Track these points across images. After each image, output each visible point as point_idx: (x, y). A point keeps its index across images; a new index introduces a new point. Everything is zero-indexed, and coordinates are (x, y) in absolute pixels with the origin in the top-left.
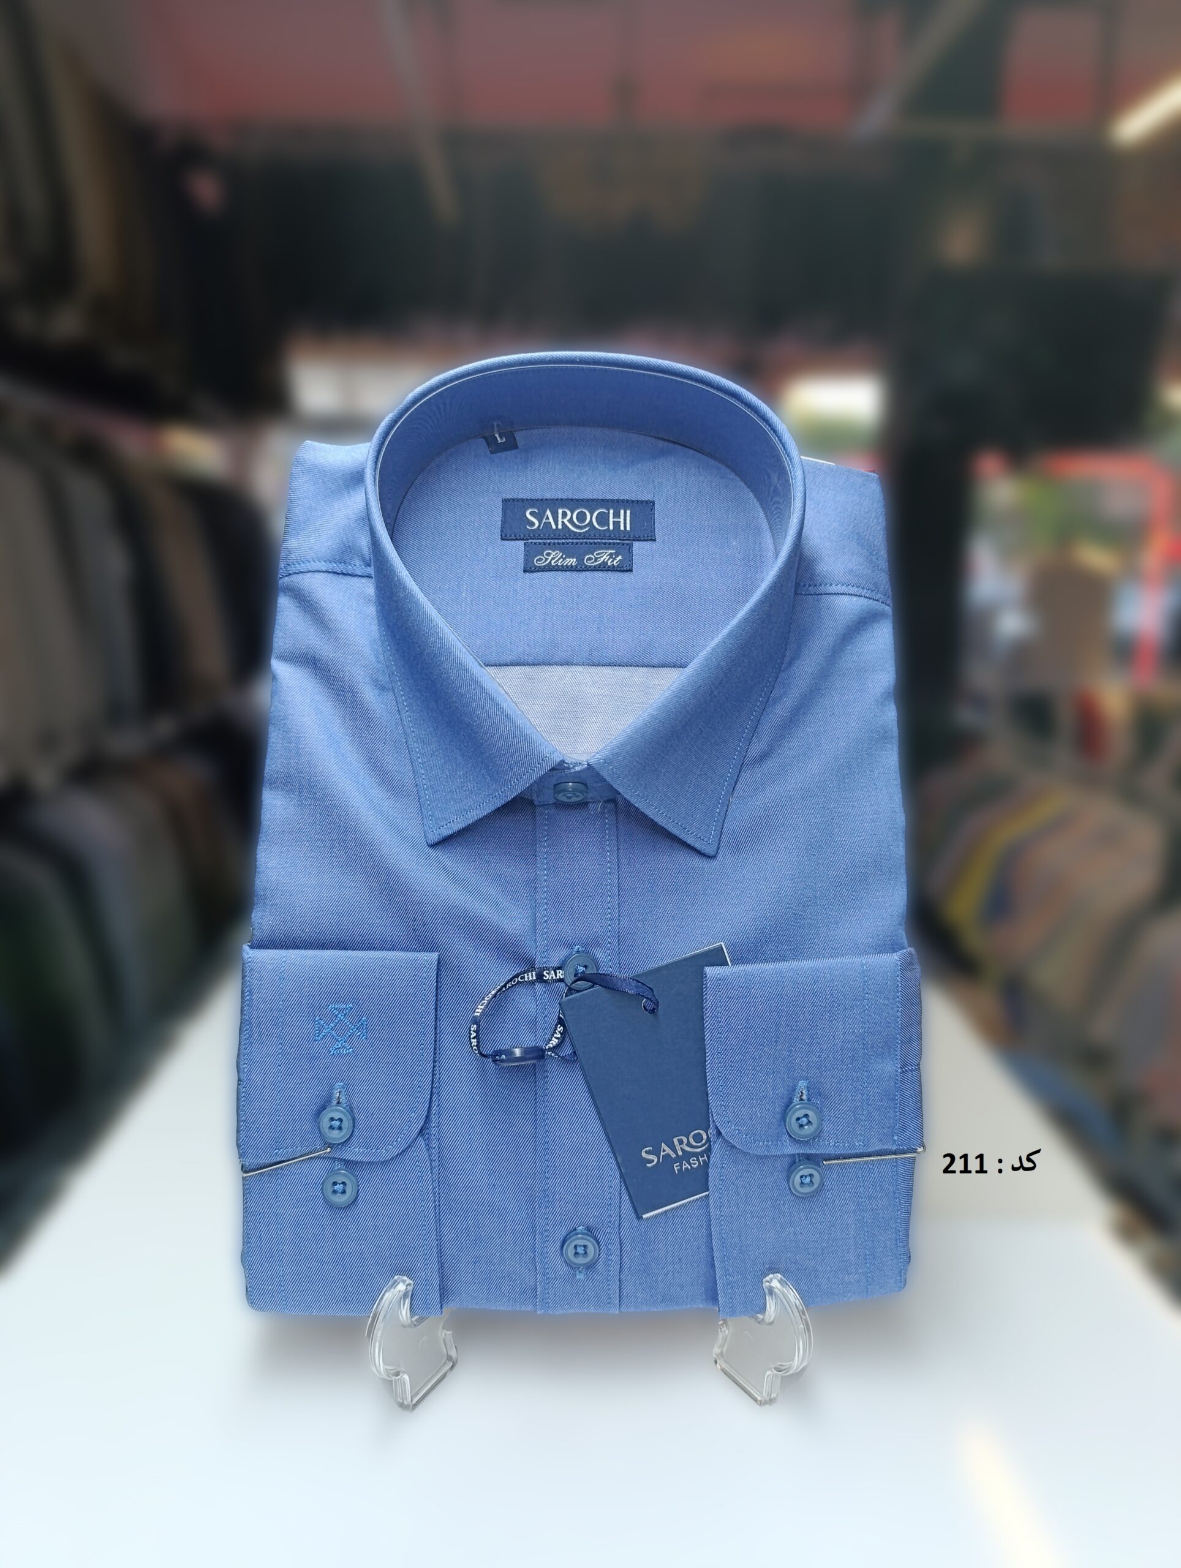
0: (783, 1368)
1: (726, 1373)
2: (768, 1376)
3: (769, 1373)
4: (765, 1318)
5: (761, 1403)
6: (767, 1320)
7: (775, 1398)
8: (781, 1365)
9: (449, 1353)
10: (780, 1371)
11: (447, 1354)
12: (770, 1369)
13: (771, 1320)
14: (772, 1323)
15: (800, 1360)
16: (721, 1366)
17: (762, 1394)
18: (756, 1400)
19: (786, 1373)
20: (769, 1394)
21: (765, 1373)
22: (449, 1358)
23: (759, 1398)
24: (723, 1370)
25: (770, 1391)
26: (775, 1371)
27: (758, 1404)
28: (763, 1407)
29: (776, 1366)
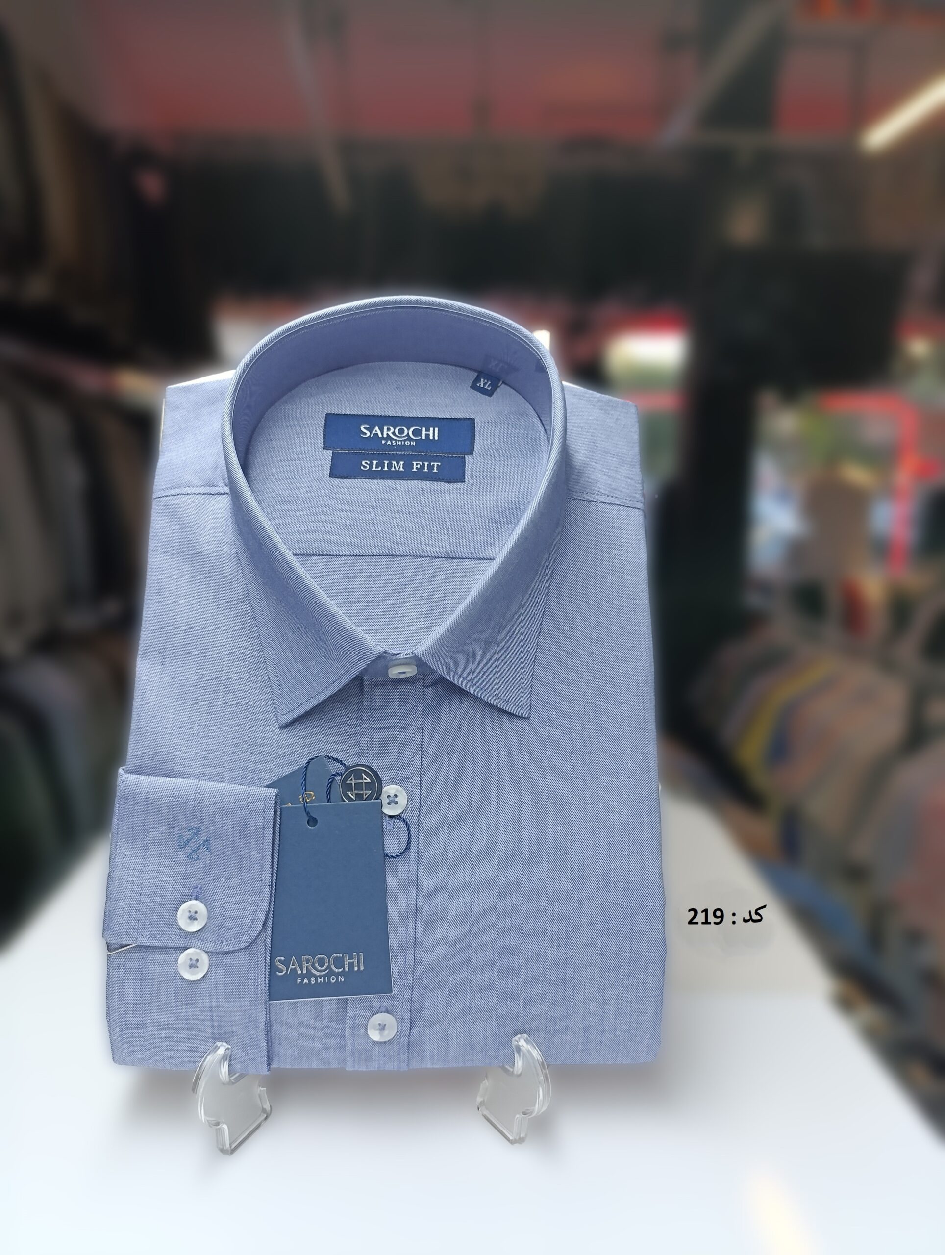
1: (486, 1117)
2: (517, 1119)
3: (518, 1116)
5: (512, 1142)
6: (515, 1074)
7: (523, 1138)
8: (526, 1110)
11: (262, 1106)
12: (519, 1114)
14: (518, 1075)
16: (482, 1112)
18: (508, 1140)
20: (519, 1135)
21: (515, 1116)
23: (511, 1138)
24: (484, 1115)
25: (519, 1132)
26: (521, 1114)
27: (510, 1142)
28: (513, 1145)
29: (523, 1110)
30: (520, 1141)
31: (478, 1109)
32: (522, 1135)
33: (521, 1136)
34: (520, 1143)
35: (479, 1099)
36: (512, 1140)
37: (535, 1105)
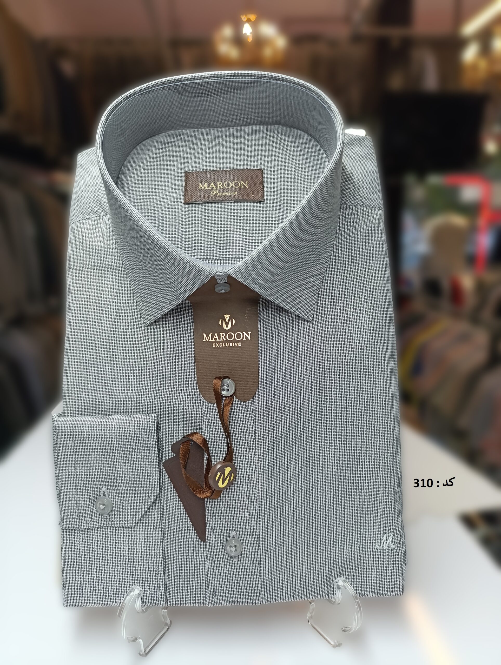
4: (336, 601)
5: (335, 646)
6: (337, 603)
7: (341, 643)
13: (339, 602)
14: (339, 604)
15: (356, 626)
18: (331, 644)
20: (338, 641)
27: (332, 647)
28: (336, 649)
30: (339, 646)
37: (352, 624)
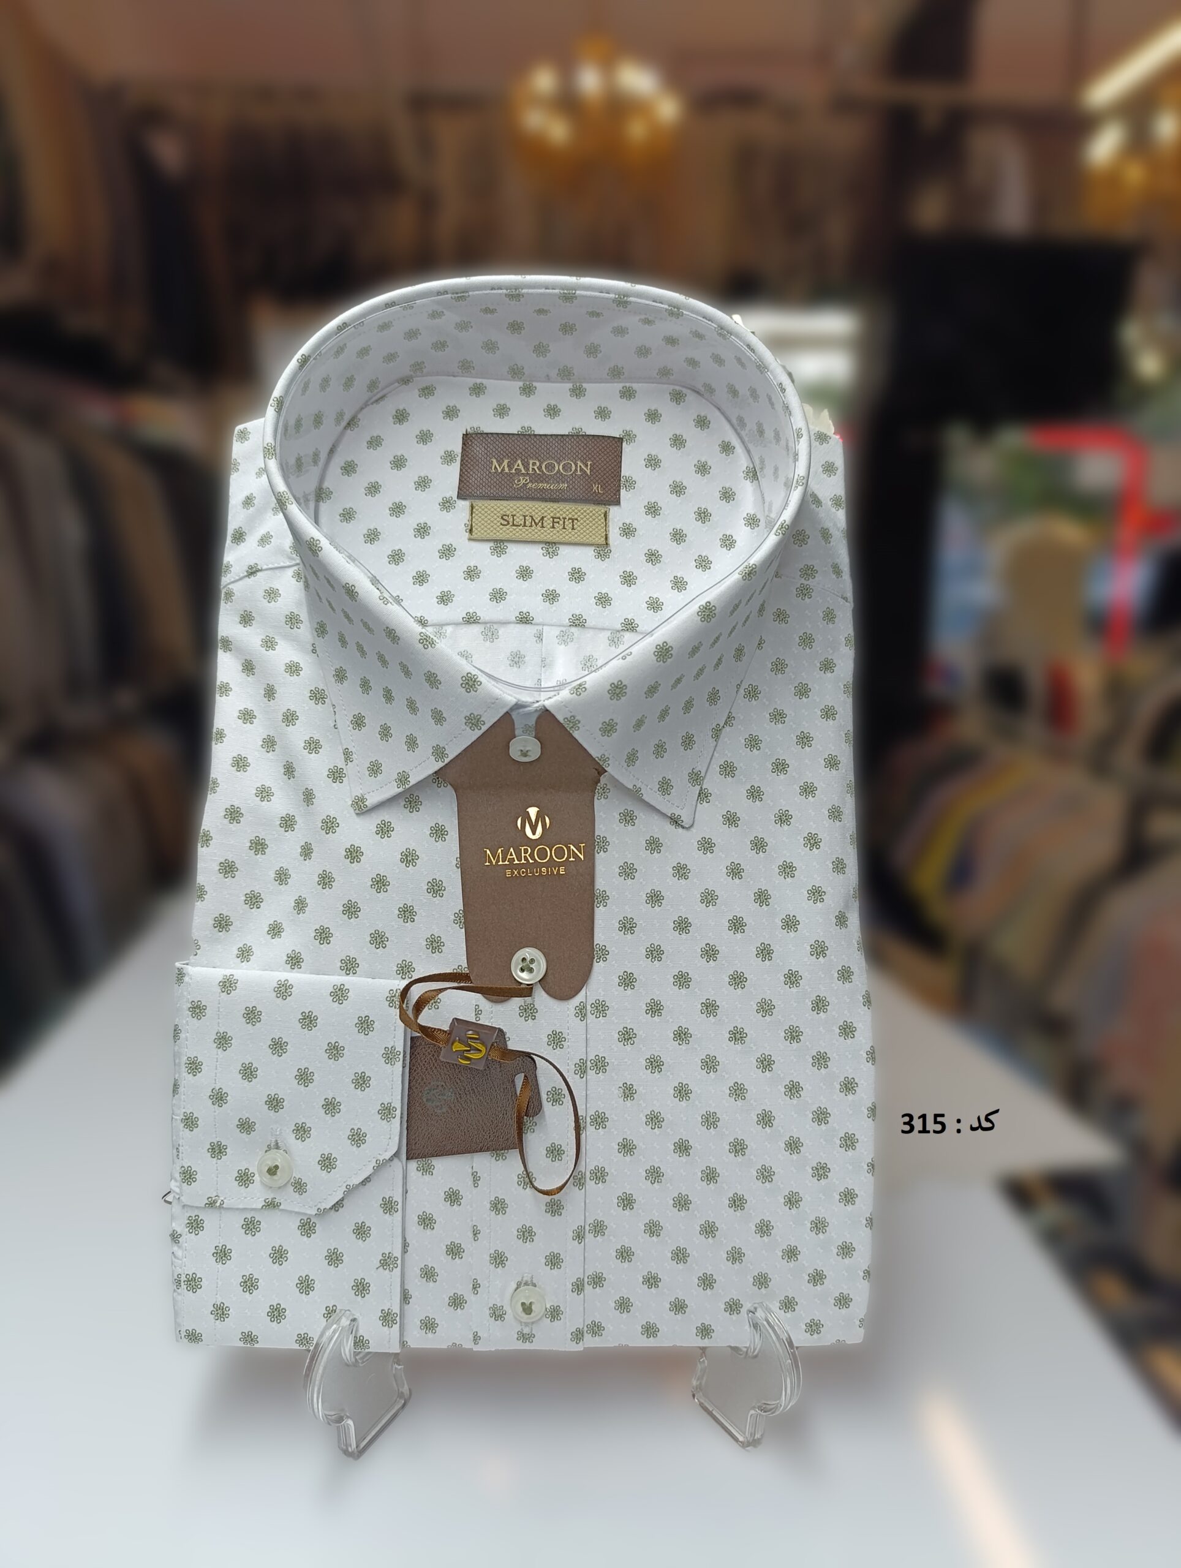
0: (769, 1407)
1: (706, 1409)
2: (751, 1415)
3: (752, 1412)
5: (744, 1445)
7: (758, 1439)
8: (765, 1404)
9: (401, 1390)
10: (765, 1412)
11: (398, 1390)
12: (753, 1408)
13: (755, 1353)
14: (756, 1356)
15: (787, 1402)
16: (699, 1401)
17: (745, 1434)
18: (736, 1440)
19: (772, 1413)
20: (753, 1434)
21: (749, 1412)
22: (401, 1395)
23: (741, 1439)
24: (701, 1405)
25: (753, 1431)
26: (757, 1410)
27: (740, 1445)
28: (747, 1448)
29: (759, 1404)
30: (752, 1443)
31: (694, 1396)
32: (758, 1436)
33: (756, 1437)
34: (755, 1446)
35: (695, 1383)
36: (741, 1442)
37: (780, 1398)
